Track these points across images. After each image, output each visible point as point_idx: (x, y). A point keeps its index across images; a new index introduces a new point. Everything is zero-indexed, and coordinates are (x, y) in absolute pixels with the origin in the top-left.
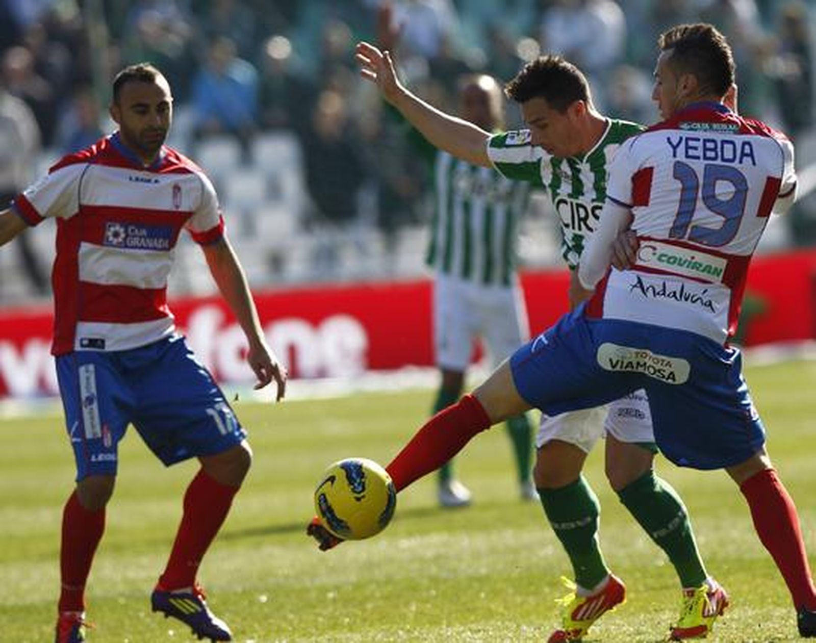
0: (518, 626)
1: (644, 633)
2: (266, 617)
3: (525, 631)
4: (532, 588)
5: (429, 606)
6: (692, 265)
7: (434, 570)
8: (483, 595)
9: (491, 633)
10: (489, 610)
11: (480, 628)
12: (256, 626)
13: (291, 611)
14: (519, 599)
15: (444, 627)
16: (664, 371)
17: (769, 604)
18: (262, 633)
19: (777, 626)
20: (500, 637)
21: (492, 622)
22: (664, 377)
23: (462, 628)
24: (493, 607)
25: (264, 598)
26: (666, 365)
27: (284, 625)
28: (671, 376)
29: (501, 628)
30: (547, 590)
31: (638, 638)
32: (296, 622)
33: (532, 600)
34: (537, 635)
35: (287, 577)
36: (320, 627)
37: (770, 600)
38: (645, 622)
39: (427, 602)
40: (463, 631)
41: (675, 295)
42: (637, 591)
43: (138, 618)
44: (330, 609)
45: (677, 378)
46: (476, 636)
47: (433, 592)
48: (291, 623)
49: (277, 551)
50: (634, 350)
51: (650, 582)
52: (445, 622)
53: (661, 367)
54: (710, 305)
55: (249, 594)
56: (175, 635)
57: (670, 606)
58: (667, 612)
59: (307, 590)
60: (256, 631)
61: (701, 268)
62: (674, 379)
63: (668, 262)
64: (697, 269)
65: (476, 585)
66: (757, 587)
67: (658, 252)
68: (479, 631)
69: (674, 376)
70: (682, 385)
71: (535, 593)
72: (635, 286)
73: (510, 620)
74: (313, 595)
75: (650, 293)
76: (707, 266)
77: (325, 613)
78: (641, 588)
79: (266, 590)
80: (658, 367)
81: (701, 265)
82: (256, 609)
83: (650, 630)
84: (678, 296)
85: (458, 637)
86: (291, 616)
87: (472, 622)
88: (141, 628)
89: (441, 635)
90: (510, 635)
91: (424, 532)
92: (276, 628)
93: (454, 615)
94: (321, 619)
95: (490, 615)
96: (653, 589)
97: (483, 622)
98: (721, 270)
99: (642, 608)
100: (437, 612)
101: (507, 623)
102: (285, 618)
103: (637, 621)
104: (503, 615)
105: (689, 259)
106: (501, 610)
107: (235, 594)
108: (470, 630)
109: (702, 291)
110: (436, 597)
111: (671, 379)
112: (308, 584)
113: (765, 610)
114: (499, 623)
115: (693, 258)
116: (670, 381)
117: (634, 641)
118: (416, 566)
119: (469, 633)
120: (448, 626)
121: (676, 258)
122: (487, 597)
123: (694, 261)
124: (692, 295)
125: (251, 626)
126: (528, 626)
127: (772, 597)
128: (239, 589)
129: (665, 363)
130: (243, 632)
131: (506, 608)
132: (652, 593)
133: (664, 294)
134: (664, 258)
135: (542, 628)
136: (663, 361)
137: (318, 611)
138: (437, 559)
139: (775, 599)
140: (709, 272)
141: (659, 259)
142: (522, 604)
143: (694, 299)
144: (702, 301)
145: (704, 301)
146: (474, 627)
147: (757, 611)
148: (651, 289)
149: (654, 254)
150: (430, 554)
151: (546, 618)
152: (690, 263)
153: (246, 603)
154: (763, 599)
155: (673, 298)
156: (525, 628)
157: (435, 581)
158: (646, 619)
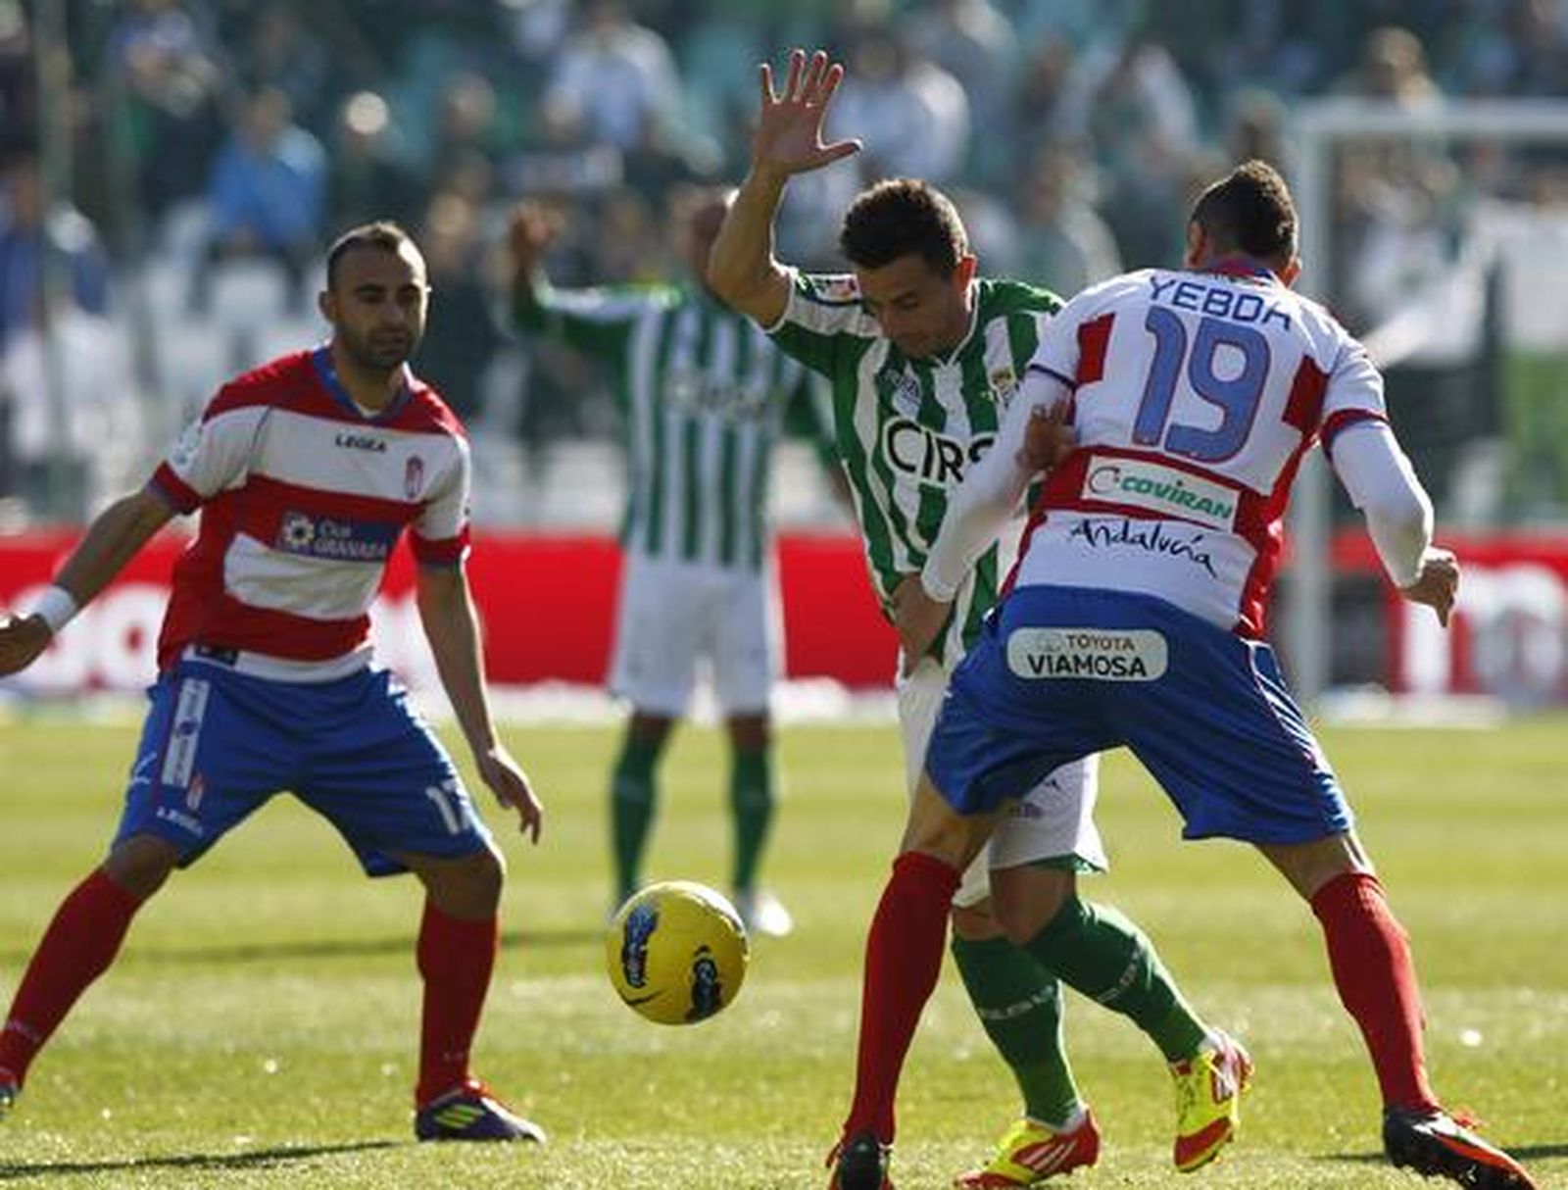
0: (710, 1147)
1: (927, 1174)
2: (274, 1100)
3: (718, 1156)
4: (739, 1083)
5: (557, 1100)
6: (1178, 496)
7: (570, 1038)
8: (651, 1088)
9: (661, 1155)
10: (660, 1113)
11: (643, 1144)
12: (255, 1114)
13: (317, 1093)
14: (713, 1100)
15: (580, 1137)
16: (1122, 659)
17: (1147, 1140)
18: (264, 1126)
19: (1158, 1179)
20: (676, 1163)
21: (665, 1136)
22: (1124, 671)
23: (610, 1144)
24: (667, 1109)
25: (271, 1066)
26: (1124, 647)
27: (303, 1114)
28: (1138, 667)
29: (679, 1147)
30: (763, 1087)
31: (914, 1182)
32: (323, 1111)
33: (736, 1103)
34: (741, 1164)
35: (313, 1032)
36: (365, 1123)
37: (1147, 1133)
38: (930, 1156)
39: (553, 1092)
40: (613, 1149)
41: (1142, 540)
42: (918, 1102)
43: (51, 1084)
44: (385, 1092)
45: (1147, 669)
46: (635, 1159)
47: (566, 1077)
48: (315, 1113)
49: (299, 985)
50: (1064, 632)
51: (944, 1086)
52: (583, 1131)
53: (1119, 653)
54: (1206, 560)
55: (245, 1057)
56: (112, 1118)
57: (976, 1130)
58: (968, 1140)
59: (347, 1057)
60: (253, 1122)
61: (1193, 504)
62: (1143, 672)
63: (1138, 490)
64: (1188, 504)
65: (641, 1069)
66: (1127, 1109)
67: (1123, 475)
68: (640, 1150)
69: (1142, 666)
70: (1158, 680)
71: (742, 1091)
72: (1077, 531)
73: (695, 1135)
74: (357, 1067)
75: (1101, 539)
76: (1205, 500)
77: (375, 1099)
78: (927, 1095)
79: (277, 1053)
80: (1111, 655)
81: (1193, 498)
82: (255, 1084)
83: (936, 1171)
84: (1148, 541)
85: (604, 1158)
86: (315, 1100)
87: (629, 1134)
88: (54, 1101)
89: (573, 1152)
90: (694, 1161)
91: (558, 971)
92: (289, 1119)
93: (598, 1121)
94: (367, 1110)
95: (663, 1122)
96: (947, 1098)
97: (648, 1136)
98: (1230, 510)
99: (925, 1130)
100: (569, 1111)
101: (691, 1141)
102: (304, 1103)
103: (916, 1152)
104: (682, 1124)
105: (1174, 484)
106: (681, 1115)
107: (223, 1054)
108: (626, 1148)
109: (1192, 538)
110: (570, 1085)
111: (1138, 671)
112: (349, 1045)
113: (1138, 1150)
114: (677, 1139)
115: (1180, 483)
116: (1137, 677)
117: (908, 1186)
118: (539, 1029)
119: (624, 1154)
120: (586, 1137)
121: (1150, 484)
122: (658, 1091)
123: (1181, 489)
124: (1172, 542)
125: (246, 1112)
126: (727, 1147)
127: (1151, 1127)
128: (229, 1047)
129: (1122, 643)
130: (232, 1123)
131: (690, 1112)
132: (945, 1105)
133: (1124, 539)
134: (1131, 484)
135: (750, 1154)
136: (1117, 640)
137: (365, 1095)
138: (578, 1020)
139: (1156, 1131)
140: (1208, 511)
141: (1125, 488)
142: (719, 1106)
143: (1177, 547)
144: (1191, 553)
145: (1195, 554)
146: (633, 1142)
147: (1125, 1150)
148: (1102, 532)
149: (1117, 480)
150: (565, 1008)
151: (758, 1136)
152: (1176, 492)
153: (240, 1072)
154: (1136, 1130)
155: (1141, 546)
156: (719, 1149)
157: (569, 1056)
158: (931, 1151)
